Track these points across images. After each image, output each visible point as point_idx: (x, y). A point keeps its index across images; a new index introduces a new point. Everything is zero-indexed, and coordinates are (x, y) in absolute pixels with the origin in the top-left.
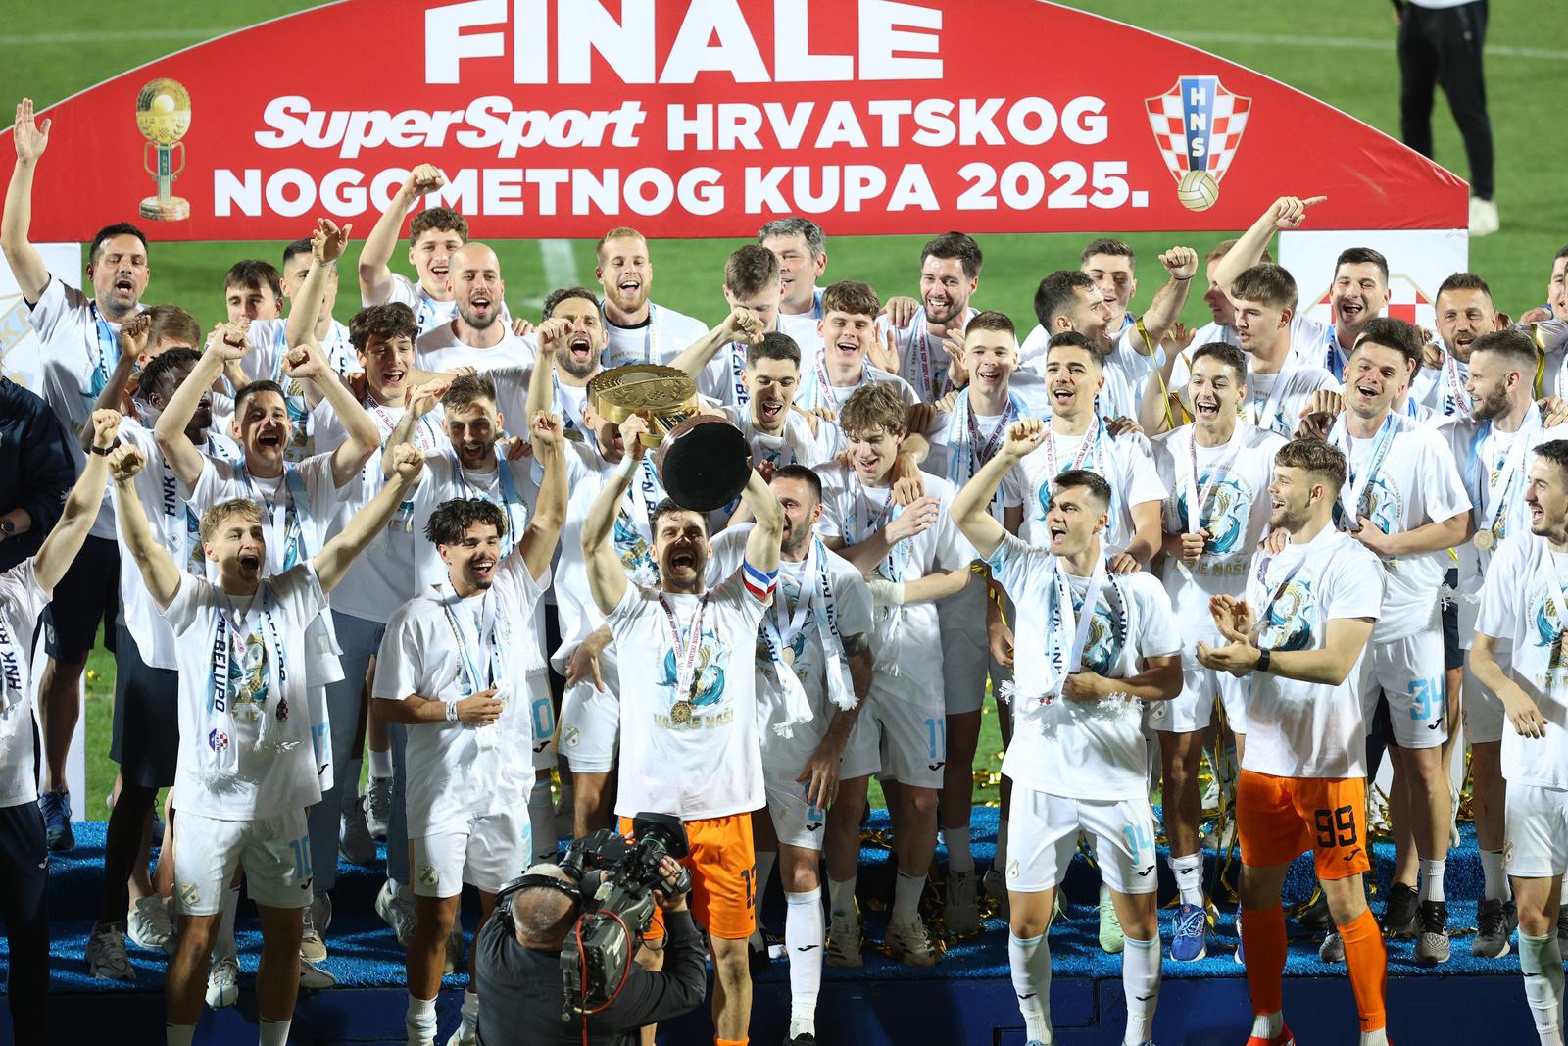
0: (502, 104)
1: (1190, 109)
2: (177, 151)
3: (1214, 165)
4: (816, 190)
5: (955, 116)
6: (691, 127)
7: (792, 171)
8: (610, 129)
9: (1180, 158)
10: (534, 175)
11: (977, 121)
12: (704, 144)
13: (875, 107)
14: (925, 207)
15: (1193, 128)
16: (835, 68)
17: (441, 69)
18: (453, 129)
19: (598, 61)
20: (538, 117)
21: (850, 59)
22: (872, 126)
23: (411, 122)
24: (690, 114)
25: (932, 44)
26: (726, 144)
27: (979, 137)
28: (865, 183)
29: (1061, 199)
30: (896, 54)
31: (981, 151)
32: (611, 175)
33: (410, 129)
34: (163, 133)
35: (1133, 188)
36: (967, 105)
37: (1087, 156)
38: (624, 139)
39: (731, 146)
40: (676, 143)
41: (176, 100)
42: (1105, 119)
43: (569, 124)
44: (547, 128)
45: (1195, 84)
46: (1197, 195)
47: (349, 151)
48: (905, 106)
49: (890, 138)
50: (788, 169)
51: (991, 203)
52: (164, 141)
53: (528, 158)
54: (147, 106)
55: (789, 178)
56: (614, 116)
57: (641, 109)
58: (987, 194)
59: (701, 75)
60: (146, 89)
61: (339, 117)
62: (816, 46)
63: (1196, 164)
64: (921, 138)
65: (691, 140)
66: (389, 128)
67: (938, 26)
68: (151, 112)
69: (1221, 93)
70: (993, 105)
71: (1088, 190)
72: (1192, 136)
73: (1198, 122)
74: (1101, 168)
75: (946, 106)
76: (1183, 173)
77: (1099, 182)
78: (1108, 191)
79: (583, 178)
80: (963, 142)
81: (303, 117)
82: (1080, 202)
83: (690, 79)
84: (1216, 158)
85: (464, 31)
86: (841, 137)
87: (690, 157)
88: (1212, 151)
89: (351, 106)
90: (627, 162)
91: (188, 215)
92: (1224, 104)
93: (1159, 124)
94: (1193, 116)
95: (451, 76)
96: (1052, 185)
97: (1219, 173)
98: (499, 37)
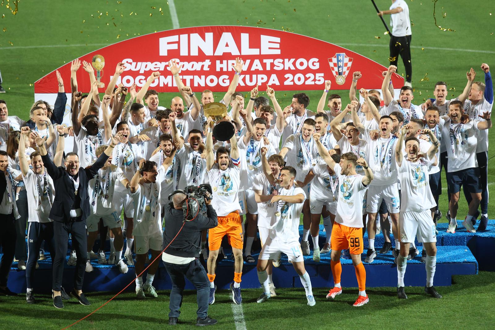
0: (177, 60)
1: (339, 61)
2: (101, 72)
3: (344, 74)
4: (251, 80)
5: (283, 63)
6: (221, 66)
7: (245, 76)
8: (203, 66)
9: (336, 72)
10: (185, 77)
11: (289, 64)
12: (225, 70)
13: (265, 61)
14: (277, 84)
15: (339, 65)
16: (255, 52)
17: (163, 52)
18: (166, 66)
19: (200, 50)
20: (186, 63)
21: (259, 49)
22: (264, 65)
23: (156, 65)
24: (221, 63)
25: (278, 46)
26: (230, 70)
27: (289, 68)
28: (262, 79)
29: (309, 82)
30: (270, 48)
31: (289, 71)
32: (203, 77)
33: (156, 66)
34: (98, 67)
35: (325, 80)
36: (286, 60)
37: (314, 72)
38: (206, 68)
39: (231, 70)
40: (218, 69)
41: (101, 59)
42: (318, 63)
43: (193, 65)
44: (188, 66)
45: (340, 55)
46: (340, 81)
47: (142, 72)
48: (272, 61)
49: (268, 68)
50: (244, 76)
51: (292, 83)
52: (98, 69)
53: (184, 73)
54: (94, 61)
55: (245, 77)
56: (204, 63)
57: (210, 61)
58: (291, 81)
59: (224, 53)
60: (94, 57)
61: (139, 64)
62: (251, 46)
63: (340, 74)
64: (275, 68)
65: (222, 69)
66: (151, 66)
67: (279, 42)
68: (95, 62)
69: (346, 57)
70: (292, 60)
71: (315, 80)
72: (339, 67)
73: (340, 64)
74: (318, 75)
75: (281, 61)
76: (337, 76)
77: (317, 78)
78: (319, 80)
79: (196, 78)
80: (285, 69)
81: (131, 63)
82: (313, 83)
83: (221, 54)
84: (345, 72)
85: (168, 43)
86: (257, 68)
87: (222, 73)
88: (343, 71)
89: (142, 61)
90: (207, 74)
91: (104, 87)
92: (346, 60)
93: (331, 65)
94: (339, 63)
95: (165, 54)
96: (306, 79)
97: (345, 76)
98: (177, 45)
